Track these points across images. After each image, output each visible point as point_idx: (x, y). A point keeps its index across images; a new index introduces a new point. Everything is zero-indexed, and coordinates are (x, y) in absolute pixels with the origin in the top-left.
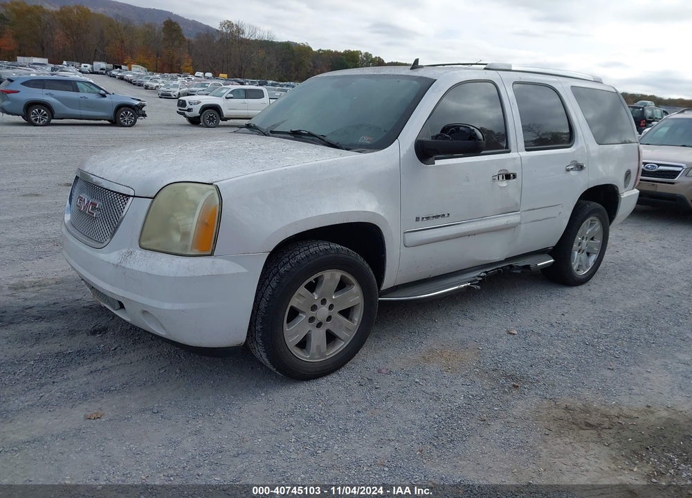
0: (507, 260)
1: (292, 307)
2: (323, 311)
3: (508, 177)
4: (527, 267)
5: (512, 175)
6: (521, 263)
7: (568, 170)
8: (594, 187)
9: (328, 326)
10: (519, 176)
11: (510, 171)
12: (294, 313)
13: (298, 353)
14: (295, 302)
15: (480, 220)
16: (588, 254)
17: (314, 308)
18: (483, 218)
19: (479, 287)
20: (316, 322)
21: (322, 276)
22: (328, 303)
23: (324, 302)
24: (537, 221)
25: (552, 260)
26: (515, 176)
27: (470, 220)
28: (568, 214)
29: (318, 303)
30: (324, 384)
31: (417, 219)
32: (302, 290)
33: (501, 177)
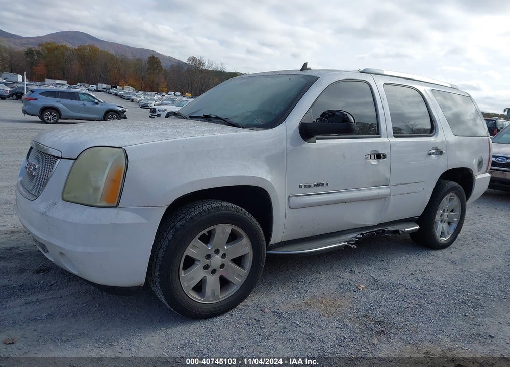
0: (380, 225)
1: (187, 256)
2: (217, 260)
3: (379, 157)
4: (397, 232)
5: (382, 156)
6: (391, 228)
7: (430, 154)
8: (452, 169)
9: (221, 272)
10: (388, 156)
11: (382, 152)
12: (190, 262)
13: (194, 296)
14: (190, 251)
15: (355, 191)
16: (449, 223)
17: (208, 257)
18: (357, 188)
19: (355, 246)
20: (210, 269)
21: (214, 230)
22: (221, 253)
23: (217, 252)
24: (404, 194)
25: (418, 227)
26: (384, 157)
27: (347, 190)
28: (431, 190)
29: (212, 253)
30: (217, 323)
31: (300, 186)
32: (197, 242)
33: (373, 156)
